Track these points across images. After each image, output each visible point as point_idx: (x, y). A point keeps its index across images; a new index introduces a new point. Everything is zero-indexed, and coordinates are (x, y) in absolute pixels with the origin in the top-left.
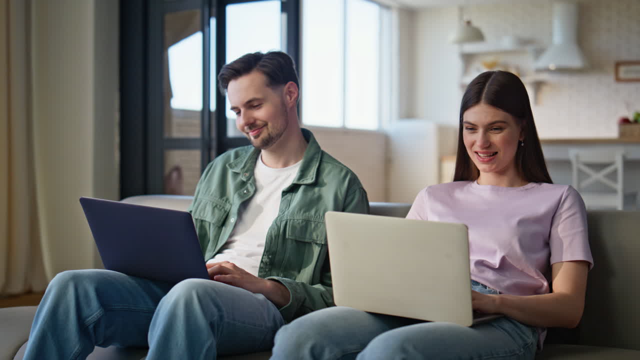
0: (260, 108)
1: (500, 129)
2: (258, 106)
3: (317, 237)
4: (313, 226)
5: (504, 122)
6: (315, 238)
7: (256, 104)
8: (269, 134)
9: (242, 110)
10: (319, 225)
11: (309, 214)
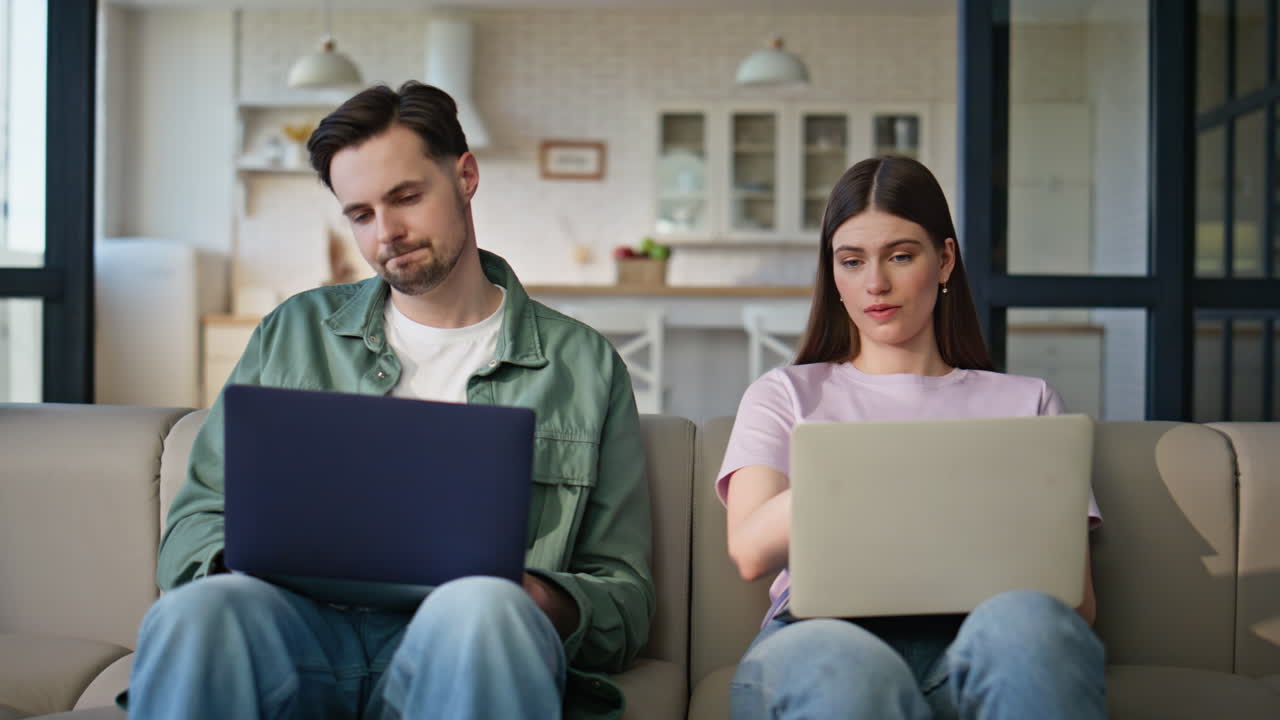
0: (416, 202)
1: (908, 257)
2: (414, 199)
3: (573, 473)
4: (561, 450)
5: (915, 242)
6: (570, 475)
7: (409, 194)
8: (436, 260)
9: (379, 210)
10: (572, 447)
11: (550, 425)
